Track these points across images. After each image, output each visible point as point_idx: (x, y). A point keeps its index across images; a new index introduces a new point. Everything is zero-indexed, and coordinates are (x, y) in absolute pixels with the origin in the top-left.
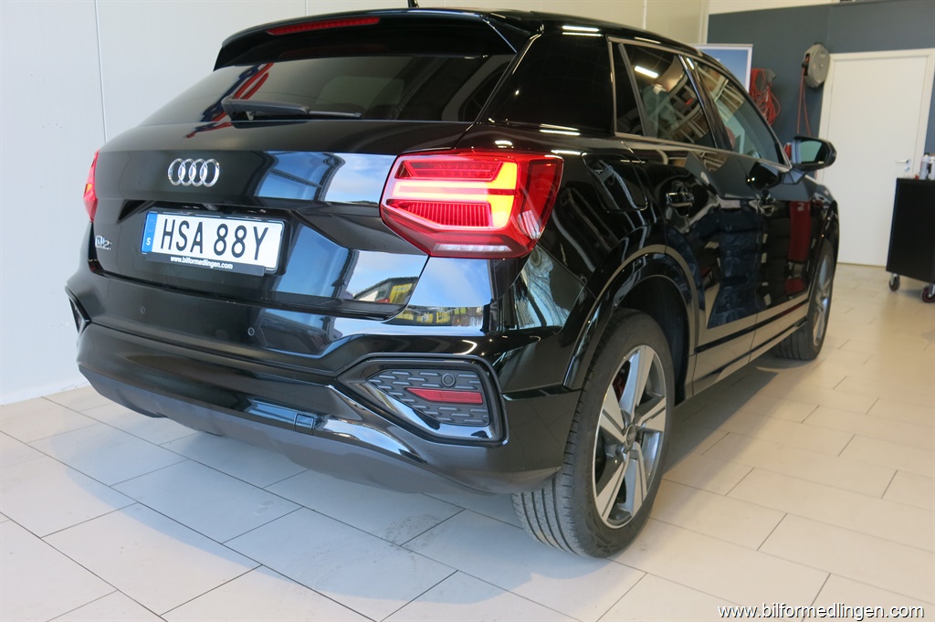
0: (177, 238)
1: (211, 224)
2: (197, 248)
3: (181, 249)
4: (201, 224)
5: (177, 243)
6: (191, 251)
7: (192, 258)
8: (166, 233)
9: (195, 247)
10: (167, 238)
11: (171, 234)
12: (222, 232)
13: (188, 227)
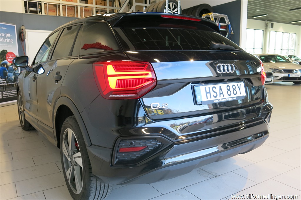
0: (212, 93)
1: (224, 86)
2: (222, 95)
3: (216, 97)
4: (220, 87)
5: (213, 95)
6: (220, 97)
7: (222, 99)
8: (207, 93)
9: (221, 95)
10: (208, 95)
11: (209, 92)
12: (228, 88)
13: (216, 89)
